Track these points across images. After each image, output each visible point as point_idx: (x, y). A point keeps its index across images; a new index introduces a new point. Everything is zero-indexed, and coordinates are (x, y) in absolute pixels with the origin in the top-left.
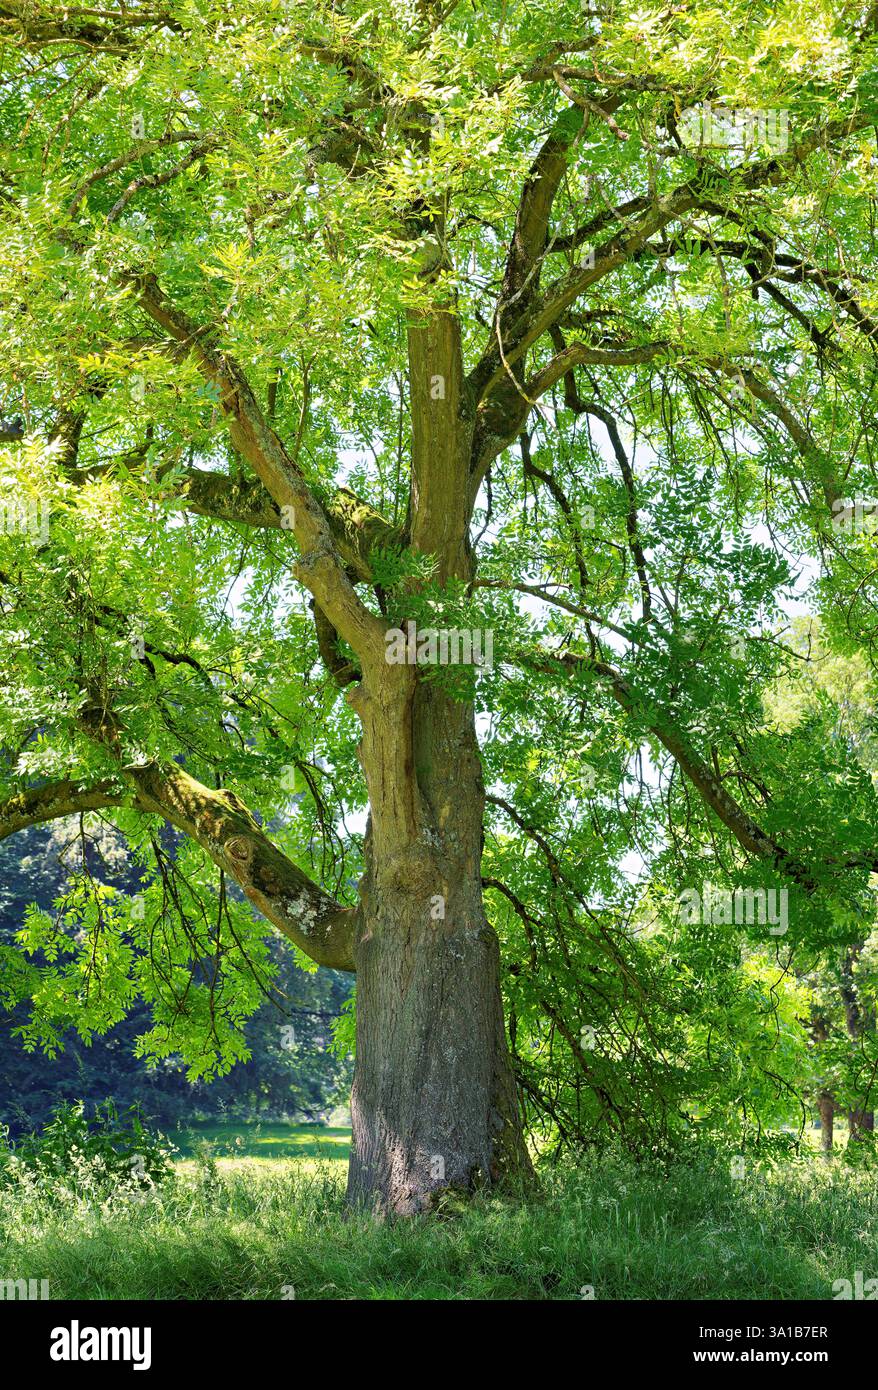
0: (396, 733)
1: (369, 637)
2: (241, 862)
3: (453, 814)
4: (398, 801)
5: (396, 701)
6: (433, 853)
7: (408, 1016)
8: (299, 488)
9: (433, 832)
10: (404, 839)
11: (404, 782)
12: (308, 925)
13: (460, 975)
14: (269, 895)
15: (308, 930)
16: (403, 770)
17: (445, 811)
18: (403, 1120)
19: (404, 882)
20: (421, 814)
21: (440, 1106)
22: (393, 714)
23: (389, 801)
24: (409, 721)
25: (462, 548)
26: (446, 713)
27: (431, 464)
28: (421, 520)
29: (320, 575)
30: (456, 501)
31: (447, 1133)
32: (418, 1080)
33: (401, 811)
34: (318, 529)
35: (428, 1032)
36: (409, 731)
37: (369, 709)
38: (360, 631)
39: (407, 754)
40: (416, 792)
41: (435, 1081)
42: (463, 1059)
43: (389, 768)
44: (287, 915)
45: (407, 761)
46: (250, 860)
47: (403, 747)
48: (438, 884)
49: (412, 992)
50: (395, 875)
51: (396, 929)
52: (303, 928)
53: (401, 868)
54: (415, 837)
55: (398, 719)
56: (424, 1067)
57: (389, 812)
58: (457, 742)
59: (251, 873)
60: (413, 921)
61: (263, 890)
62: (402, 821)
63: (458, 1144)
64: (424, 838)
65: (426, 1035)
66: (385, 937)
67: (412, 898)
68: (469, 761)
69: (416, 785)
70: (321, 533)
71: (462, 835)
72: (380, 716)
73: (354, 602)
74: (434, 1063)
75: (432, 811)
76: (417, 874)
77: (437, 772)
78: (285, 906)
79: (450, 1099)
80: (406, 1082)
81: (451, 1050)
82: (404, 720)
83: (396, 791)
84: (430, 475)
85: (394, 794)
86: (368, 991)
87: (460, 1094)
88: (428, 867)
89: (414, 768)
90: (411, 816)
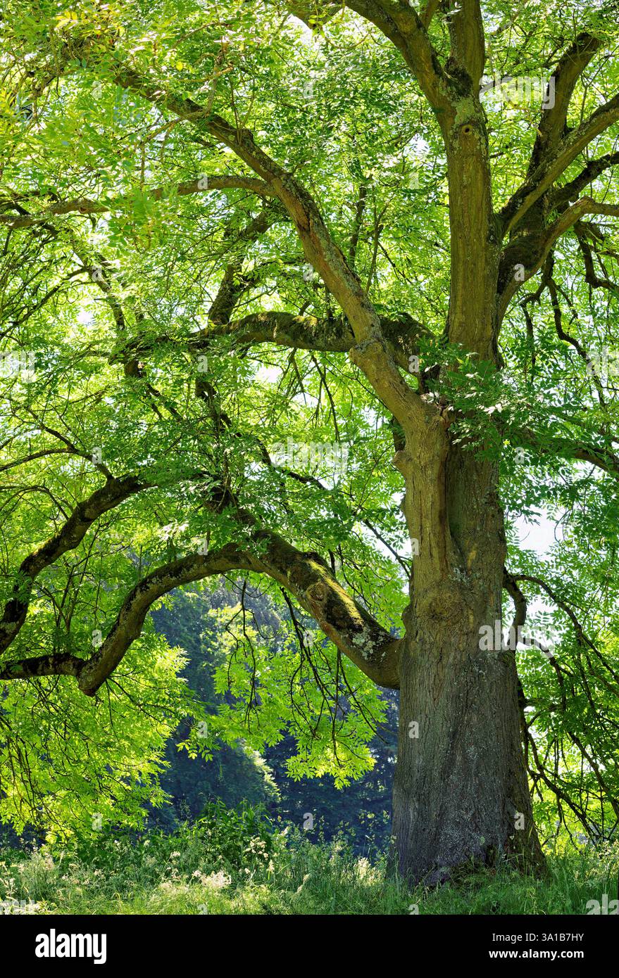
0: (431, 488)
1: (410, 409)
2: (318, 603)
3: (479, 558)
4: (433, 544)
5: (432, 462)
6: (461, 586)
7: (439, 720)
8: (356, 290)
9: (462, 571)
10: (438, 575)
11: (438, 529)
12: (368, 652)
13: (482, 687)
14: (339, 628)
15: (368, 656)
16: (437, 519)
17: (472, 555)
18: (432, 805)
19: (438, 611)
20: (452, 557)
21: (463, 795)
22: (430, 472)
23: (426, 544)
24: (443, 479)
25: (490, 347)
26: (475, 477)
27: (465, 279)
28: (456, 324)
29: (371, 358)
30: (485, 309)
31: (468, 817)
32: (445, 773)
33: (435, 552)
34: (371, 322)
35: (455, 733)
36: (443, 488)
37: (410, 468)
38: (403, 404)
39: (441, 505)
40: (449, 538)
41: (459, 773)
42: (483, 755)
43: (426, 517)
44: (353, 644)
45: (440, 512)
46: (325, 601)
47: (437, 499)
48: (465, 613)
49: (443, 700)
50: (431, 604)
51: (431, 649)
52: (365, 654)
53: (435, 599)
54: (447, 574)
55: (434, 476)
56: (451, 762)
57: (426, 553)
58: (484, 500)
59: (325, 611)
60: (445, 643)
61: (334, 625)
62: (436, 560)
63: (477, 826)
64: (454, 575)
65: (453, 735)
66: (422, 655)
67: (444, 624)
68: (493, 516)
69: (449, 532)
70: (372, 326)
71: (486, 574)
72: (419, 474)
73: (399, 380)
74: (459, 758)
75: (463, 555)
76: (448, 604)
77: (466, 523)
78: (351, 637)
79: (471, 789)
80: (436, 774)
81: (473, 748)
82: (439, 478)
83: (432, 535)
84: (464, 287)
85: (431, 539)
86: (408, 700)
87: (480, 785)
88: (457, 598)
89: (447, 518)
90: (443, 558)
